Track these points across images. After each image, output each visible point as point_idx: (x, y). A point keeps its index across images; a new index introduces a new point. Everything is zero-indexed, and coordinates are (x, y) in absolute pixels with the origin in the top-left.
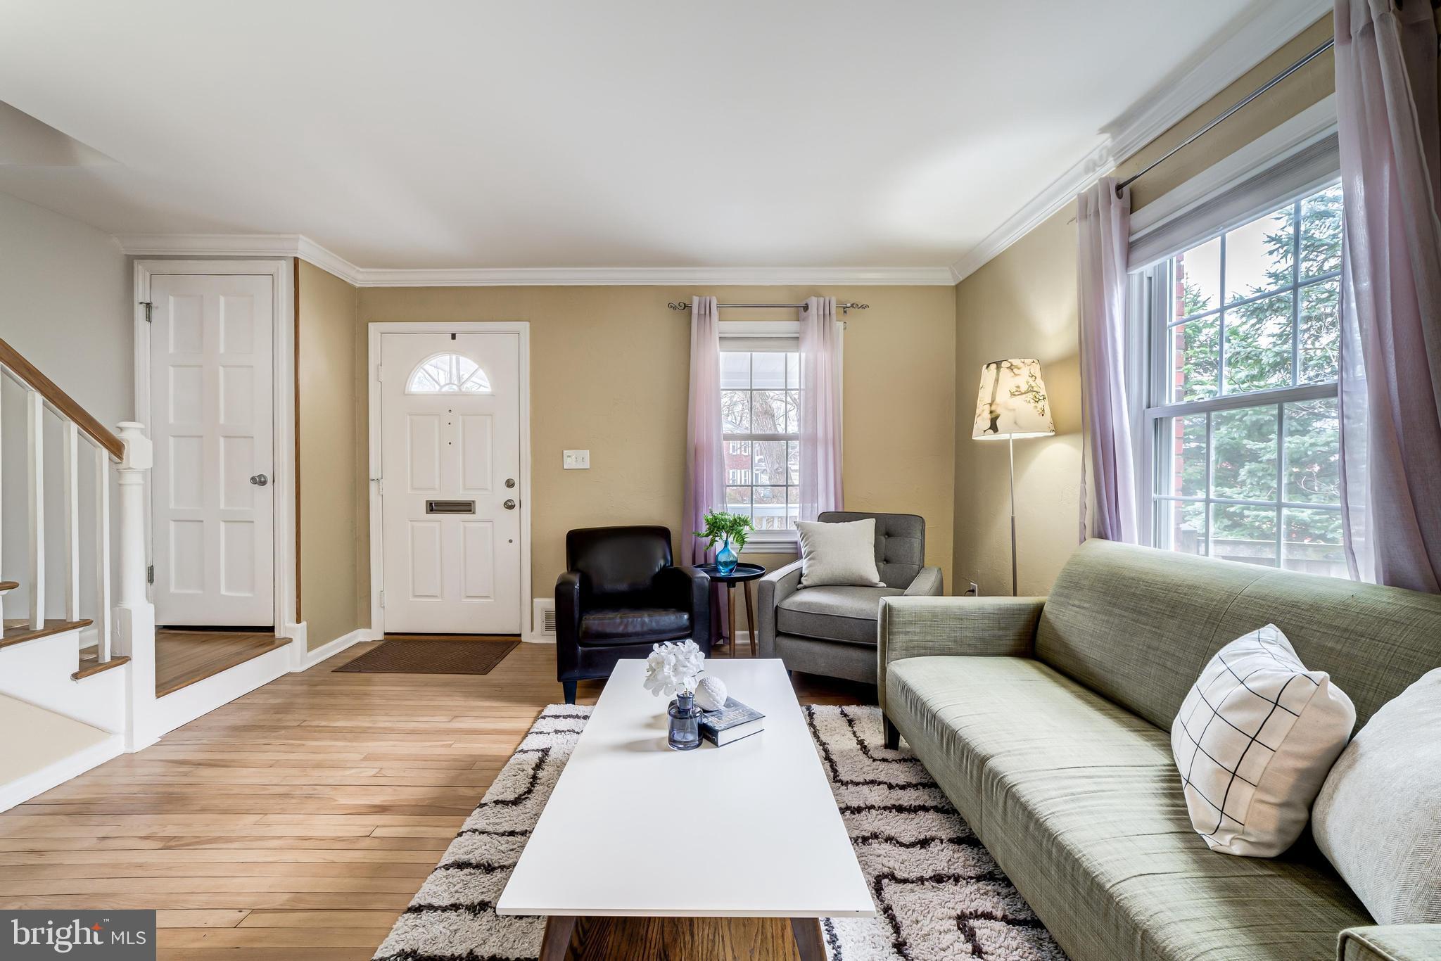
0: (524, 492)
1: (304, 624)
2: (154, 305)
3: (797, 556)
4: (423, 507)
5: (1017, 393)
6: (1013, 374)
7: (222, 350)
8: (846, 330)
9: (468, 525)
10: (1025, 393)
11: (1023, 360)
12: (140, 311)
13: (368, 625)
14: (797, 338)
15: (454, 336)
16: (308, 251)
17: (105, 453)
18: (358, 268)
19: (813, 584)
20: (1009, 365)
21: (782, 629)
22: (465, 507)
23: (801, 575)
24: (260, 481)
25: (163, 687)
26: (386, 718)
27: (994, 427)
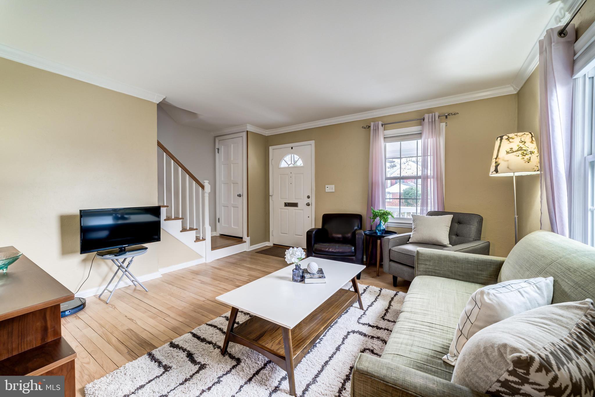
0: (312, 201)
1: (249, 237)
2: (219, 149)
3: (410, 230)
4: (284, 205)
5: (510, 152)
6: (509, 142)
7: (232, 159)
8: (447, 127)
9: (296, 211)
10: (516, 151)
11: (516, 134)
12: (217, 150)
13: (269, 241)
14: (421, 133)
15: (292, 148)
16: (250, 128)
17: (201, 188)
18: (266, 130)
19: (414, 242)
20: (507, 137)
21: (392, 258)
22: (295, 205)
23: (410, 238)
24: (239, 196)
25: (213, 248)
26: (259, 267)
27: (496, 171)
